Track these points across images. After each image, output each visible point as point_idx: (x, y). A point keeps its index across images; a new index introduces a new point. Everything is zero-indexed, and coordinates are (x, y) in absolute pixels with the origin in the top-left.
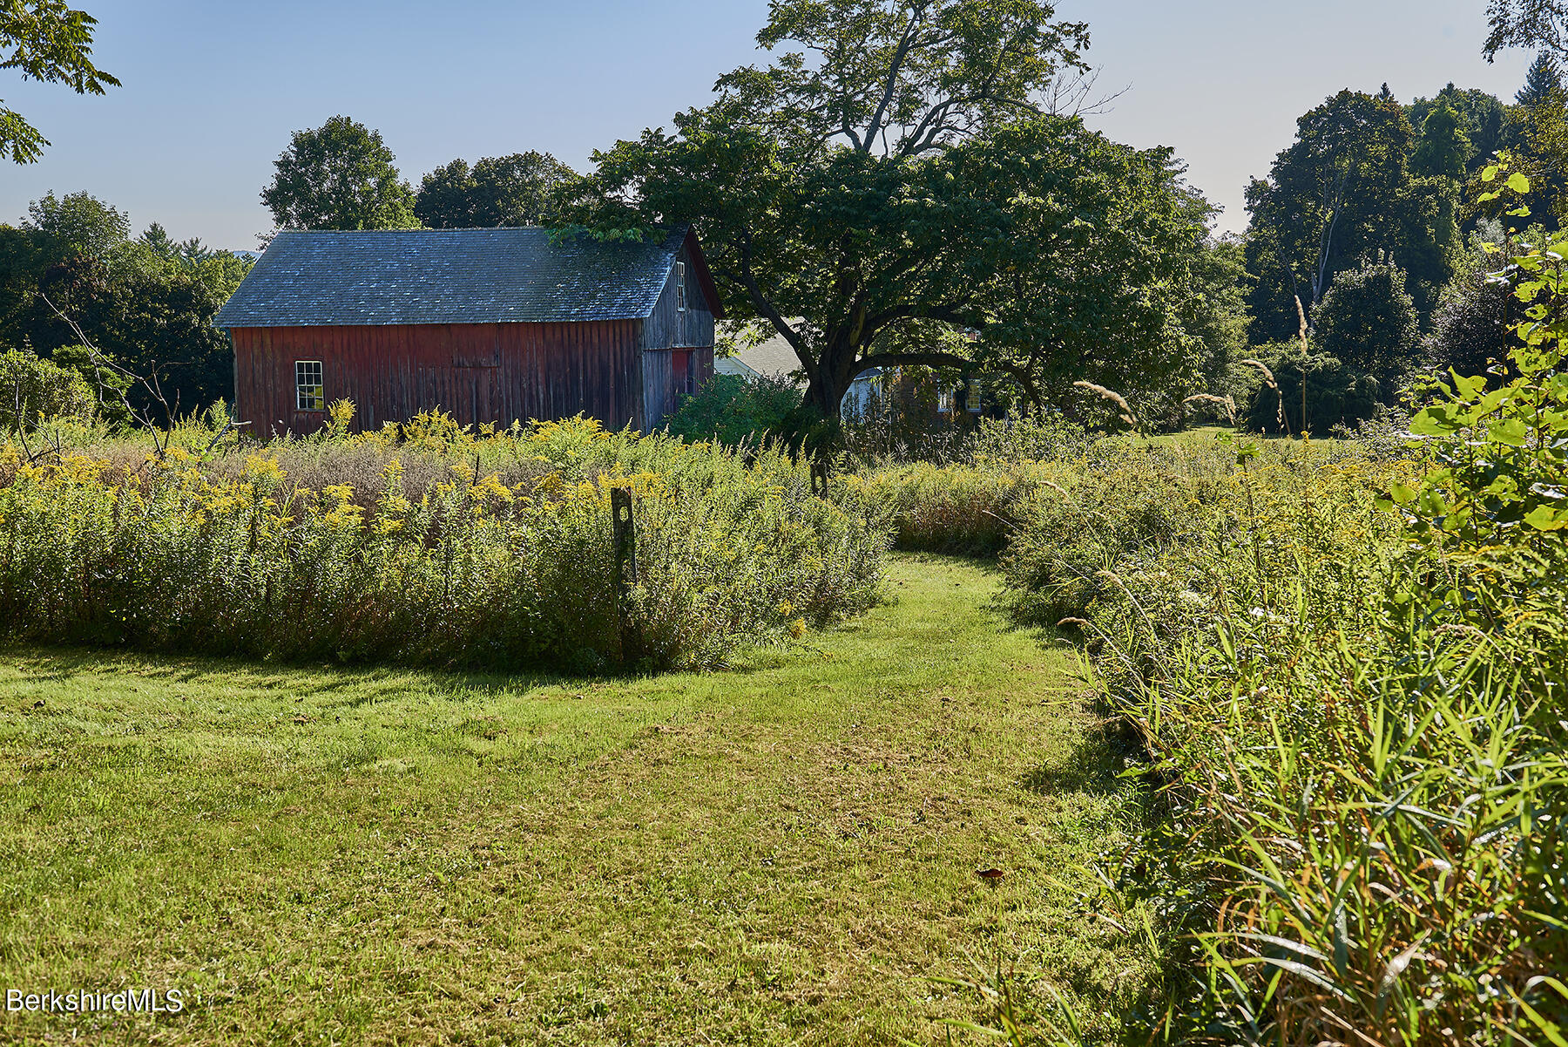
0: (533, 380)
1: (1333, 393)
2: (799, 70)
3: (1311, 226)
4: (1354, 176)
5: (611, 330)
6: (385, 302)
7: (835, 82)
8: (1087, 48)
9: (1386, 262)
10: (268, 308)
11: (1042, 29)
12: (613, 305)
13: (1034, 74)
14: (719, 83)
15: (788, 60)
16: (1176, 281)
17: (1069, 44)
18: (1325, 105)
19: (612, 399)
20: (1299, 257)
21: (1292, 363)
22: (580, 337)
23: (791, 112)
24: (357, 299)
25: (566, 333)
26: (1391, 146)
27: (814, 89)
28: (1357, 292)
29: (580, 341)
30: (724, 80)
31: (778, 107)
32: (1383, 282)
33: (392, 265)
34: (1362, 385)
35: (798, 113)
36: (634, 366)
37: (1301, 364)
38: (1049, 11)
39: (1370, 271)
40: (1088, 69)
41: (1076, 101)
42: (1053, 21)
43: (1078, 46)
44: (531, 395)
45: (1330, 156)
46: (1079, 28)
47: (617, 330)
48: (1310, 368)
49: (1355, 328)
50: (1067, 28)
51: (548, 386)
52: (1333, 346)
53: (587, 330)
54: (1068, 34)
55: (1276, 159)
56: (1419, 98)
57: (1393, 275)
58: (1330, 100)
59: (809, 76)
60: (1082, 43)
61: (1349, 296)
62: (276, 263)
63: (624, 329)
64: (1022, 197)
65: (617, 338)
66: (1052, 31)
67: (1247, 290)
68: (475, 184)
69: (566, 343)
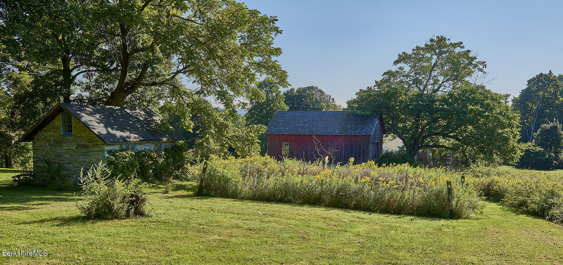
0: (342, 149)
1: (542, 158)
2: (403, 71)
3: (531, 110)
4: (544, 97)
5: (362, 137)
6: (305, 129)
7: (414, 74)
8: (486, 68)
9: (556, 122)
10: (277, 130)
11: (473, 63)
12: (363, 131)
13: (470, 74)
14: (383, 74)
15: (400, 68)
16: (511, 129)
17: (481, 67)
18: (536, 77)
19: (362, 155)
20: (527, 119)
21: (530, 149)
22: (354, 139)
23: (401, 81)
24: (298, 128)
25: (350, 138)
26: (555, 89)
27: (407, 76)
28: (547, 130)
29: (354, 140)
30: (385, 74)
31: (398, 80)
32: (555, 128)
33: (306, 120)
34: (550, 156)
35: (403, 82)
36: (368, 147)
37: (532, 150)
38: (475, 58)
39: (551, 124)
40: (486, 73)
41: (481, 81)
42: (477, 60)
43: (483, 67)
44: (341, 153)
45: (537, 91)
46: (484, 62)
47: (364, 137)
48: (535, 151)
49: (547, 140)
50: (480, 63)
51: (345, 151)
52: (541, 145)
53: (356, 137)
54: (480, 64)
55: (521, 91)
56: (560, 74)
57: (558, 125)
58: (537, 76)
59: (406, 72)
60: (484, 67)
61: (545, 131)
62: (277, 118)
63: (366, 137)
64: (471, 107)
65: (364, 139)
66: (476, 63)
67: (519, 129)
68: (297, 94)
69: (350, 140)
